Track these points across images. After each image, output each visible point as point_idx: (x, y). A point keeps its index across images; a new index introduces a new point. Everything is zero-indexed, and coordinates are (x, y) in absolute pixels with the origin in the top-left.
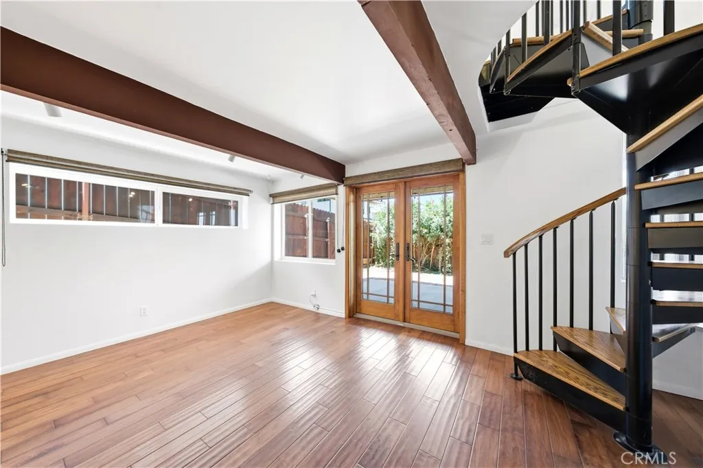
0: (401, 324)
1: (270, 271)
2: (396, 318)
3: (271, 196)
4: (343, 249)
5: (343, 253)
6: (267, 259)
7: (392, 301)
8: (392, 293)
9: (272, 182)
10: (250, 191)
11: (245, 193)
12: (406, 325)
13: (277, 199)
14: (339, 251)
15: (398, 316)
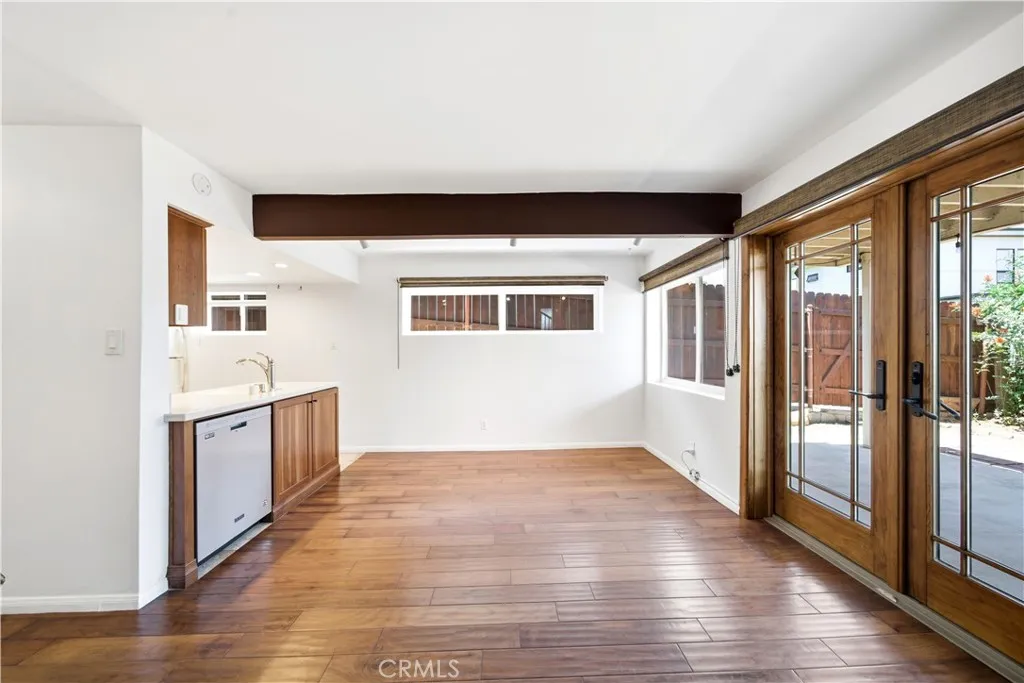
0: (889, 595)
1: (641, 398)
2: (878, 570)
3: (641, 280)
4: (737, 369)
5: (737, 376)
6: (638, 380)
7: (865, 519)
8: (865, 497)
9: (643, 257)
10: (604, 277)
11: (598, 281)
12: (908, 604)
13: (651, 283)
14: (730, 373)
15: (883, 566)
